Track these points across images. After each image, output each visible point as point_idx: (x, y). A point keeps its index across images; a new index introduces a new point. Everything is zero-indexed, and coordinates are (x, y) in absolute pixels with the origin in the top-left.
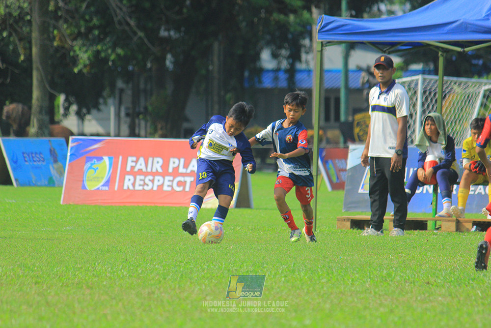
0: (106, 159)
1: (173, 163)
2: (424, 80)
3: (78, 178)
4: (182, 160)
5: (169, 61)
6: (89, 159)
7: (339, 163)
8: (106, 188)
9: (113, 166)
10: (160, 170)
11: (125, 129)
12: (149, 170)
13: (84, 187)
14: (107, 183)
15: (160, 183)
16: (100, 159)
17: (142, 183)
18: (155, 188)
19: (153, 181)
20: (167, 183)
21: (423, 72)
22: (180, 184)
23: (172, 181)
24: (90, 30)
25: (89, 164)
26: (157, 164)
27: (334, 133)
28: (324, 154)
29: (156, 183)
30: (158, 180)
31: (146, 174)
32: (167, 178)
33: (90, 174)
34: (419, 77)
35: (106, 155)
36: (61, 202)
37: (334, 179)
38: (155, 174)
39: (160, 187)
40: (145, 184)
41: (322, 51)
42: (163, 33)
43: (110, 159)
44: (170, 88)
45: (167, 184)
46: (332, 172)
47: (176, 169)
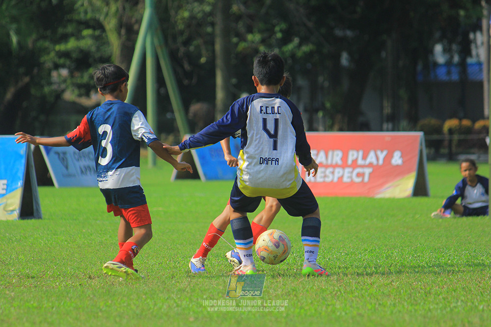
1: (352, 155)
4: (361, 153)
5: (345, 59)
10: (340, 162)
12: (329, 162)
15: (340, 174)
17: (323, 175)
18: (336, 180)
19: (333, 173)
20: (346, 175)
22: (358, 175)
23: (352, 172)
26: (336, 156)
29: (337, 176)
30: (338, 172)
31: (327, 166)
32: (347, 170)
38: (335, 166)
39: (341, 178)
40: (325, 176)
42: (339, 33)
44: (346, 84)
45: (348, 175)
47: (355, 161)
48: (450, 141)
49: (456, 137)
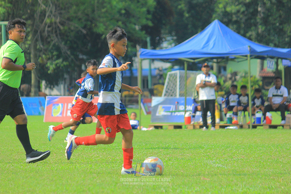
0: (60, 105)
2: (180, 73)
3: (50, 112)
5: (83, 67)
6: (54, 105)
7: (149, 104)
8: (61, 116)
9: (63, 107)
11: (67, 93)
13: (52, 115)
14: (61, 114)
16: (58, 105)
21: (180, 69)
24: (53, 56)
25: (54, 107)
27: (147, 93)
28: (143, 101)
33: (54, 110)
34: (178, 72)
35: (60, 103)
36: (44, 121)
37: (147, 110)
41: (141, 63)
42: (81, 56)
43: (62, 105)
46: (146, 108)
48: (125, 100)
49: (127, 99)
